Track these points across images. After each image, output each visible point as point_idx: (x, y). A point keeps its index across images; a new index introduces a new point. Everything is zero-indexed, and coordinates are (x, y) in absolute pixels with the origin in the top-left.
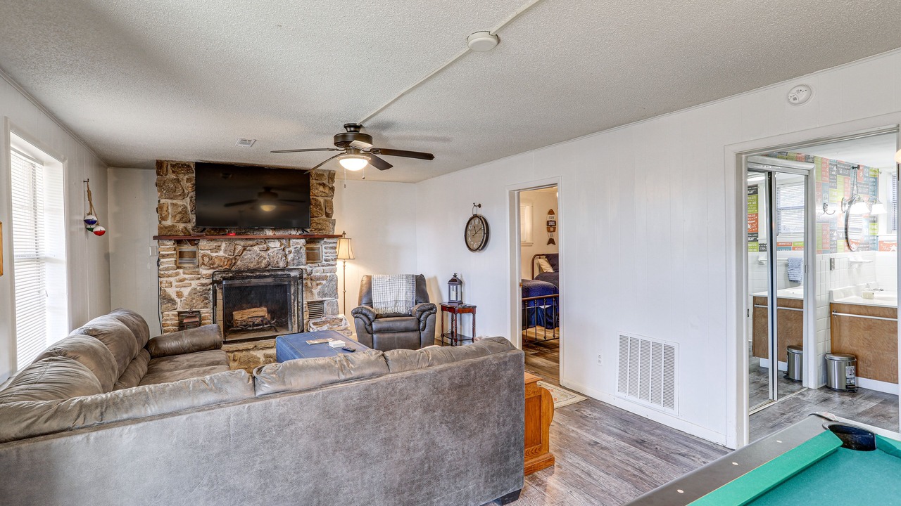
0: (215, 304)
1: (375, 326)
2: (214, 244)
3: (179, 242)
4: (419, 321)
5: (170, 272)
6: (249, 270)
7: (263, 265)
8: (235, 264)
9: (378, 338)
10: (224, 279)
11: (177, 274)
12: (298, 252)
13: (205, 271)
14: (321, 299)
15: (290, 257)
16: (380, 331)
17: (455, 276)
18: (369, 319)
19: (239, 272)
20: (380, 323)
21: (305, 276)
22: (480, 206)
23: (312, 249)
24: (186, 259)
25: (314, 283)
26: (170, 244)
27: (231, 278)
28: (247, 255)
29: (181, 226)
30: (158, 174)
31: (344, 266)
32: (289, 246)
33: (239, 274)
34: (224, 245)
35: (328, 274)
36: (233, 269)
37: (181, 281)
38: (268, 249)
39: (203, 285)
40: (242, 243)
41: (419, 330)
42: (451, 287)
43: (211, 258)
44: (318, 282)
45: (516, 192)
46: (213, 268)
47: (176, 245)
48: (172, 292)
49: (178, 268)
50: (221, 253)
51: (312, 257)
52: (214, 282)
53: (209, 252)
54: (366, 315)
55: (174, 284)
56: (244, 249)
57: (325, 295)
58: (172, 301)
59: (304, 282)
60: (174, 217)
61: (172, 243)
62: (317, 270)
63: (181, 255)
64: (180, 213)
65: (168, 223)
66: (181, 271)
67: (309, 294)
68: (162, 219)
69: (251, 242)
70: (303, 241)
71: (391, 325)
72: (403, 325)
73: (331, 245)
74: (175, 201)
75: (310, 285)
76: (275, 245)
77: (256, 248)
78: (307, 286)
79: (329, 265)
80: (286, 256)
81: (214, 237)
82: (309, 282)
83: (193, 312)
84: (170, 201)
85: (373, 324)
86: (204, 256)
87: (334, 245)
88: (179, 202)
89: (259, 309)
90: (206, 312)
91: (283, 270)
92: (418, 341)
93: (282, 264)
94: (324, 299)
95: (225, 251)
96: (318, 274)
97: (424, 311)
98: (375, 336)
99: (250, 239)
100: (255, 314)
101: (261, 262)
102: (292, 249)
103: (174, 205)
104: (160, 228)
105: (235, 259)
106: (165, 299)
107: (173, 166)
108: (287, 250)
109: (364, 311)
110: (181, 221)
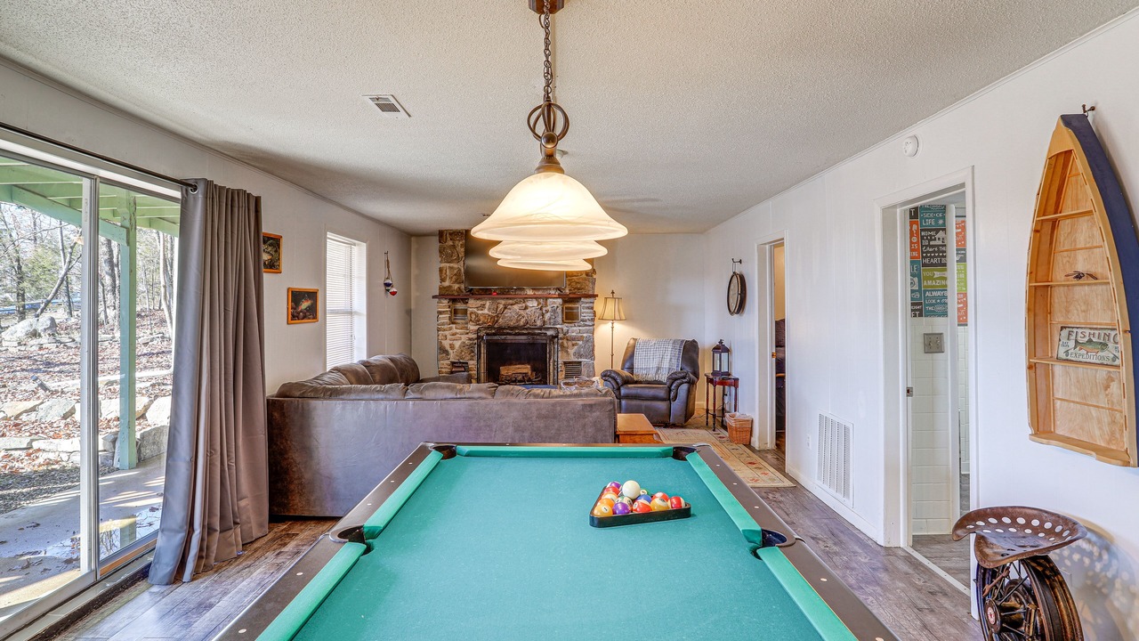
0: (479, 358)
1: (623, 391)
2: (479, 303)
3: (454, 301)
4: (670, 391)
5: (446, 327)
6: (510, 328)
7: (521, 323)
8: (497, 321)
9: (627, 405)
10: (488, 334)
11: (451, 329)
12: (554, 311)
13: (473, 327)
14: (576, 360)
15: (547, 316)
16: (628, 397)
17: (721, 342)
18: (617, 383)
19: (500, 328)
20: (629, 388)
21: (561, 335)
22: (740, 262)
23: (571, 308)
24: (459, 316)
25: (570, 343)
26: (445, 302)
27: (494, 334)
28: (508, 313)
29: (456, 286)
30: (440, 242)
31: (613, 328)
32: (546, 305)
33: (500, 331)
34: (488, 304)
35: (585, 335)
36: (496, 326)
37: (453, 335)
38: (526, 308)
39: (470, 339)
40: (503, 302)
41: (669, 399)
42: (717, 355)
43: (477, 315)
44: (574, 342)
45: (767, 246)
46: (479, 325)
47: (450, 303)
48: (446, 344)
49: (453, 323)
50: (486, 311)
51: (570, 317)
52: (478, 338)
53: (475, 310)
54: (615, 380)
55: (449, 337)
56: (505, 308)
57: (581, 356)
58: (446, 352)
59: (560, 341)
60: (451, 278)
61: (446, 301)
62: (574, 330)
63: (456, 312)
64: (455, 275)
65: (447, 284)
66: (454, 326)
67: (565, 354)
68: (443, 280)
69: (511, 301)
70: (560, 301)
71: (639, 391)
72: (651, 392)
73: (587, 305)
74: (452, 265)
75: (565, 344)
76: (533, 304)
77: (516, 307)
78: (562, 346)
79: (586, 325)
80: (543, 315)
81: (479, 296)
82: (565, 342)
83: (460, 363)
84: (448, 265)
85: (622, 388)
86: (472, 313)
87: (591, 305)
88: (455, 265)
89: (523, 366)
90: (472, 364)
91: (540, 328)
92: (667, 412)
93: (539, 323)
94: (580, 360)
95: (489, 309)
96: (574, 334)
97: (676, 379)
98: (623, 402)
99: (510, 299)
100: (519, 371)
101: (520, 320)
102: (549, 308)
103: (451, 268)
104: (440, 289)
105: (497, 316)
106: (442, 350)
107: (450, 234)
108: (544, 309)
109: (613, 375)
110: (456, 282)
